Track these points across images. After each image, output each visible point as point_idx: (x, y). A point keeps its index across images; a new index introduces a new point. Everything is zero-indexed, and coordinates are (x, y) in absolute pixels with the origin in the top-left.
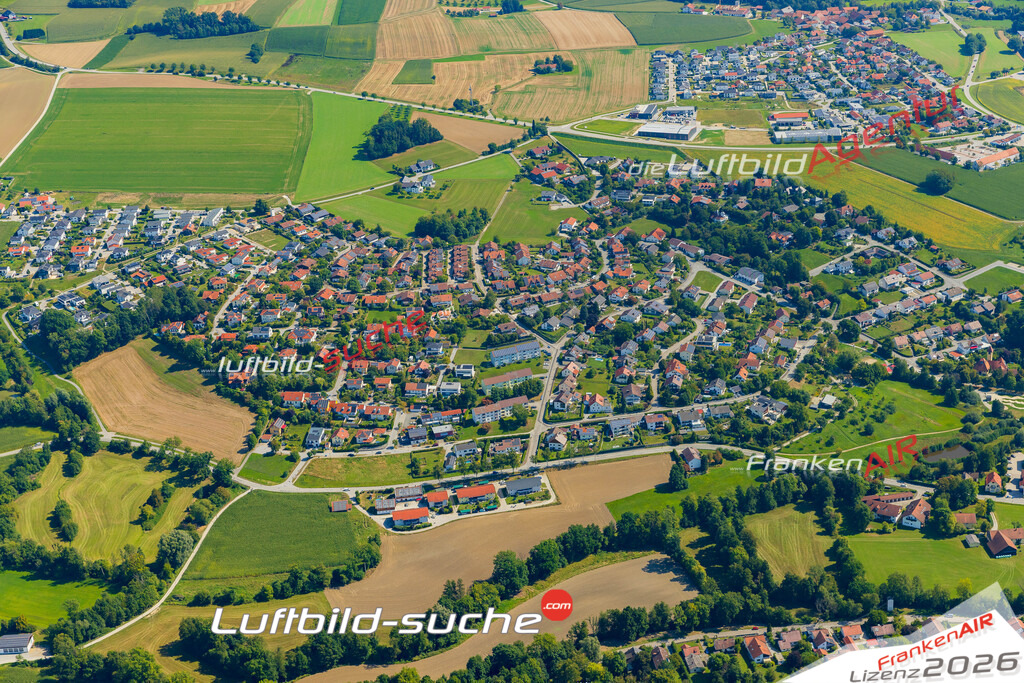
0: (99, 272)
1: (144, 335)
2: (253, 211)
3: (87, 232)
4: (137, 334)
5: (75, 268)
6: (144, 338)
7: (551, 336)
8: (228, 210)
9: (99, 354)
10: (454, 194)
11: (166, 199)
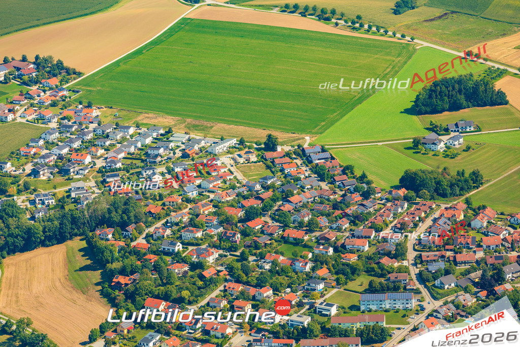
0: (86, 179)
1: (82, 237)
2: (263, 146)
3: (100, 144)
4: (76, 235)
5: (67, 172)
6: (81, 240)
7: (438, 293)
8: (242, 142)
9: (35, 247)
10: (473, 157)
11: (197, 126)
